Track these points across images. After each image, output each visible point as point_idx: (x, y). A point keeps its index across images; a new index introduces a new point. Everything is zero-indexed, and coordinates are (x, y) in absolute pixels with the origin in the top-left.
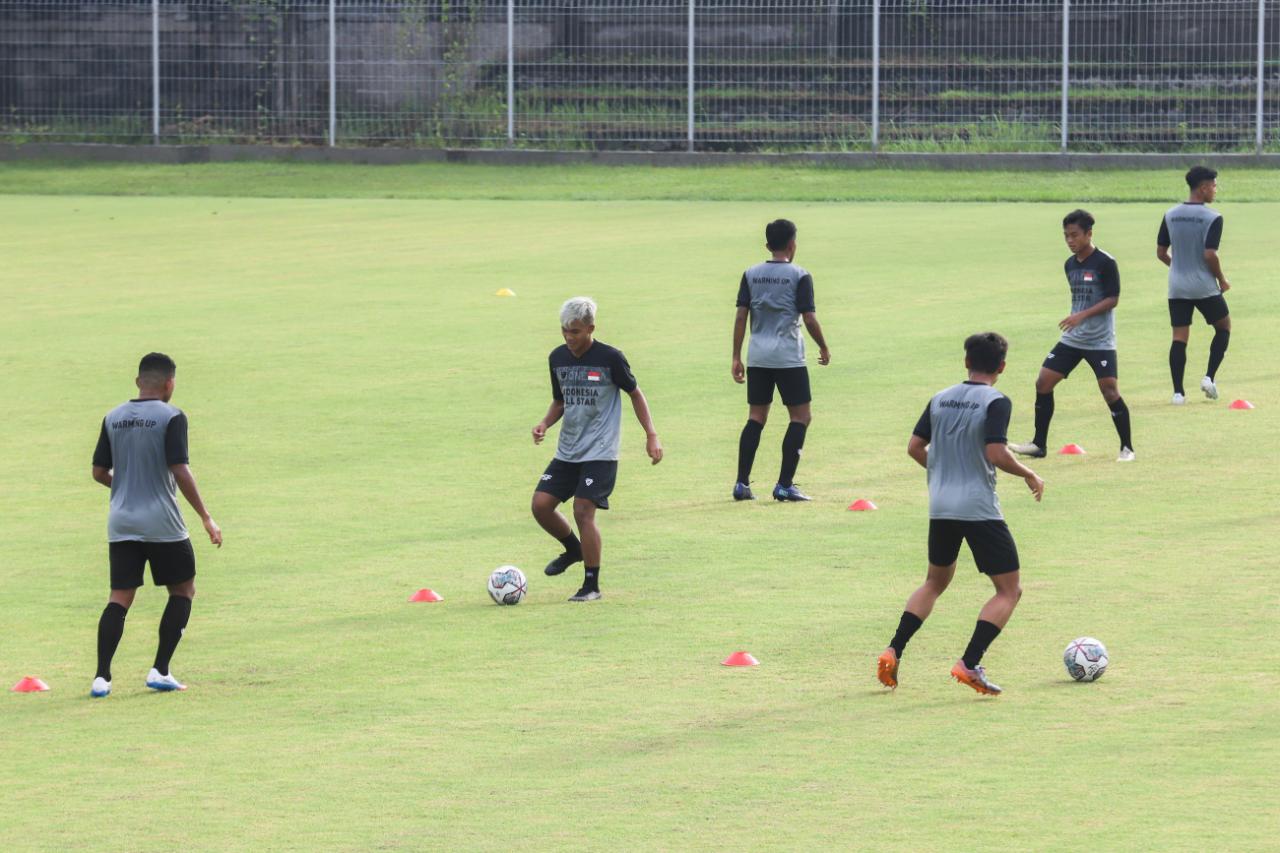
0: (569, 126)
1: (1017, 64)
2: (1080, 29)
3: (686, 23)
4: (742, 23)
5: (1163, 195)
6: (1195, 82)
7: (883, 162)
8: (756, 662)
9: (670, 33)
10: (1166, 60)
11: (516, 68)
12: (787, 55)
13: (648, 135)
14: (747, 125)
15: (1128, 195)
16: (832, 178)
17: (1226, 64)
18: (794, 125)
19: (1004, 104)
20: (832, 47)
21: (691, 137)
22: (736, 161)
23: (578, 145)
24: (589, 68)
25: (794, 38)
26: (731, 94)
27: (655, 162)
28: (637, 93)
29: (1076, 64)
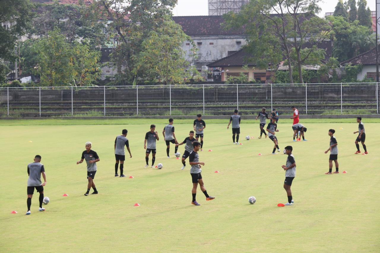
0: (17, 113)
1: (94, 101)
2: (107, 96)
3: (39, 95)
4: (46, 95)
5: (125, 123)
6: (125, 104)
7: (74, 118)
8: (139, 205)
9: (34, 97)
10: (119, 101)
11: (9, 103)
12: (54, 100)
13: (31, 114)
14: (48, 112)
15: (120, 123)
16: (66, 121)
17: (129, 101)
18: (57, 112)
19: (92, 108)
20: (62, 99)
21: (40, 115)
22: (48, 118)
23: (19, 116)
24: (19, 103)
25: (55, 97)
26: (46, 107)
27: (34, 119)
28: (29, 107)
29: (106, 101)
